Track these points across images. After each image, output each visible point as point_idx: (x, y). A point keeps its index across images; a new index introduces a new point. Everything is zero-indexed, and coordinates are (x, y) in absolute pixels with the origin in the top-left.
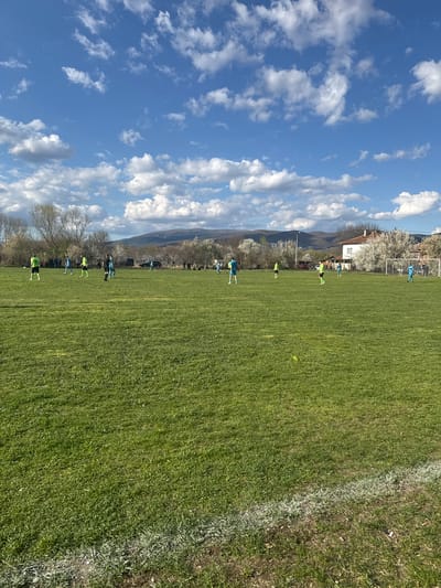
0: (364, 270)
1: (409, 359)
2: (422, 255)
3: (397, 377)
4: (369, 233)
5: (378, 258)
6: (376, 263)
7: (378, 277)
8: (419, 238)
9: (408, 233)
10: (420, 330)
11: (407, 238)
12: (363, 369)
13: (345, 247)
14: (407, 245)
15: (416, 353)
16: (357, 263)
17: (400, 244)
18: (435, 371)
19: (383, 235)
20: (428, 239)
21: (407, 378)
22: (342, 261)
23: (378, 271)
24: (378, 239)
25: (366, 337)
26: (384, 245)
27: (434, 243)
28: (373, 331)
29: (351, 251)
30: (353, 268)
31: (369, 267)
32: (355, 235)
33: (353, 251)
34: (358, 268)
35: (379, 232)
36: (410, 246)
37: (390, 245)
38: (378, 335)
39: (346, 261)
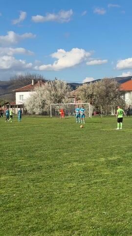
0: (34, 113)
1: (66, 191)
2: (78, 99)
3: (56, 209)
4: (36, 82)
5: (44, 103)
6: (43, 107)
7: (45, 119)
8: (73, 86)
9: (65, 82)
10: (75, 164)
11: (65, 86)
12: (30, 206)
13: (18, 94)
14: (65, 92)
15: (71, 185)
16: (28, 108)
17: (60, 92)
18: (85, 200)
19: (46, 84)
20: (80, 87)
21: (64, 209)
22: (16, 106)
23: (44, 114)
24: (43, 87)
25: (34, 175)
26: (48, 92)
27: (85, 90)
28: (40, 168)
29: (22, 97)
30: (26, 112)
31: (38, 111)
32: (26, 83)
33: (24, 98)
34: (29, 112)
35: (44, 81)
36: (68, 93)
37: (53, 92)
38: (43, 171)
39: (19, 106)
